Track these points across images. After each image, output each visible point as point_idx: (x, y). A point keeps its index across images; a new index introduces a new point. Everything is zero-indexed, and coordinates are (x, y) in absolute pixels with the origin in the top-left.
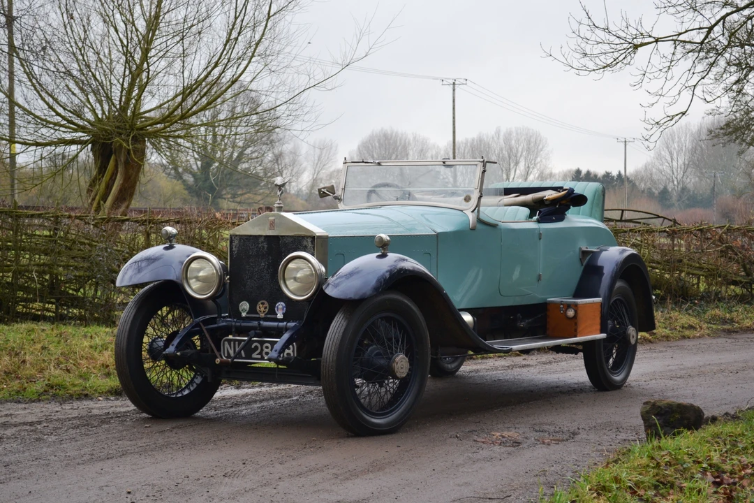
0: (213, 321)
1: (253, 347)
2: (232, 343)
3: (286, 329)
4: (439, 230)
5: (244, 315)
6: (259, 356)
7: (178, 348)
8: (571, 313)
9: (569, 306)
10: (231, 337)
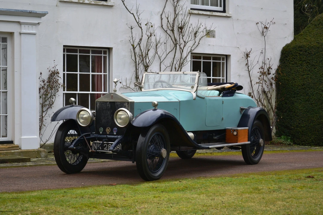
0: (89, 135)
1: (104, 145)
2: (96, 144)
3: (117, 138)
4: (180, 100)
5: (101, 133)
6: (107, 149)
7: (74, 146)
8: (235, 133)
9: (234, 130)
10: (96, 142)
